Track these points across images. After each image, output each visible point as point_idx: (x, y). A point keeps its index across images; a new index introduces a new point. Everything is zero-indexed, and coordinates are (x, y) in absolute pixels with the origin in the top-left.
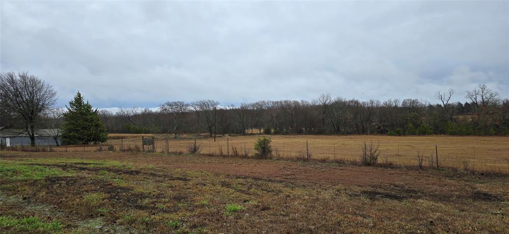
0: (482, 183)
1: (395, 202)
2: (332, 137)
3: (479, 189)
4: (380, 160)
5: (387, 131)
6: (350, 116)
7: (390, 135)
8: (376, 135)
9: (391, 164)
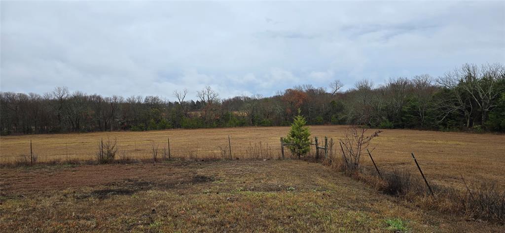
0: (201, 168)
1: (125, 197)
2: (70, 135)
3: (199, 174)
4: (117, 157)
5: (131, 127)
6: (91, 112)
7: (133, 131)
8: (119, 131)
9: (128, 160)
